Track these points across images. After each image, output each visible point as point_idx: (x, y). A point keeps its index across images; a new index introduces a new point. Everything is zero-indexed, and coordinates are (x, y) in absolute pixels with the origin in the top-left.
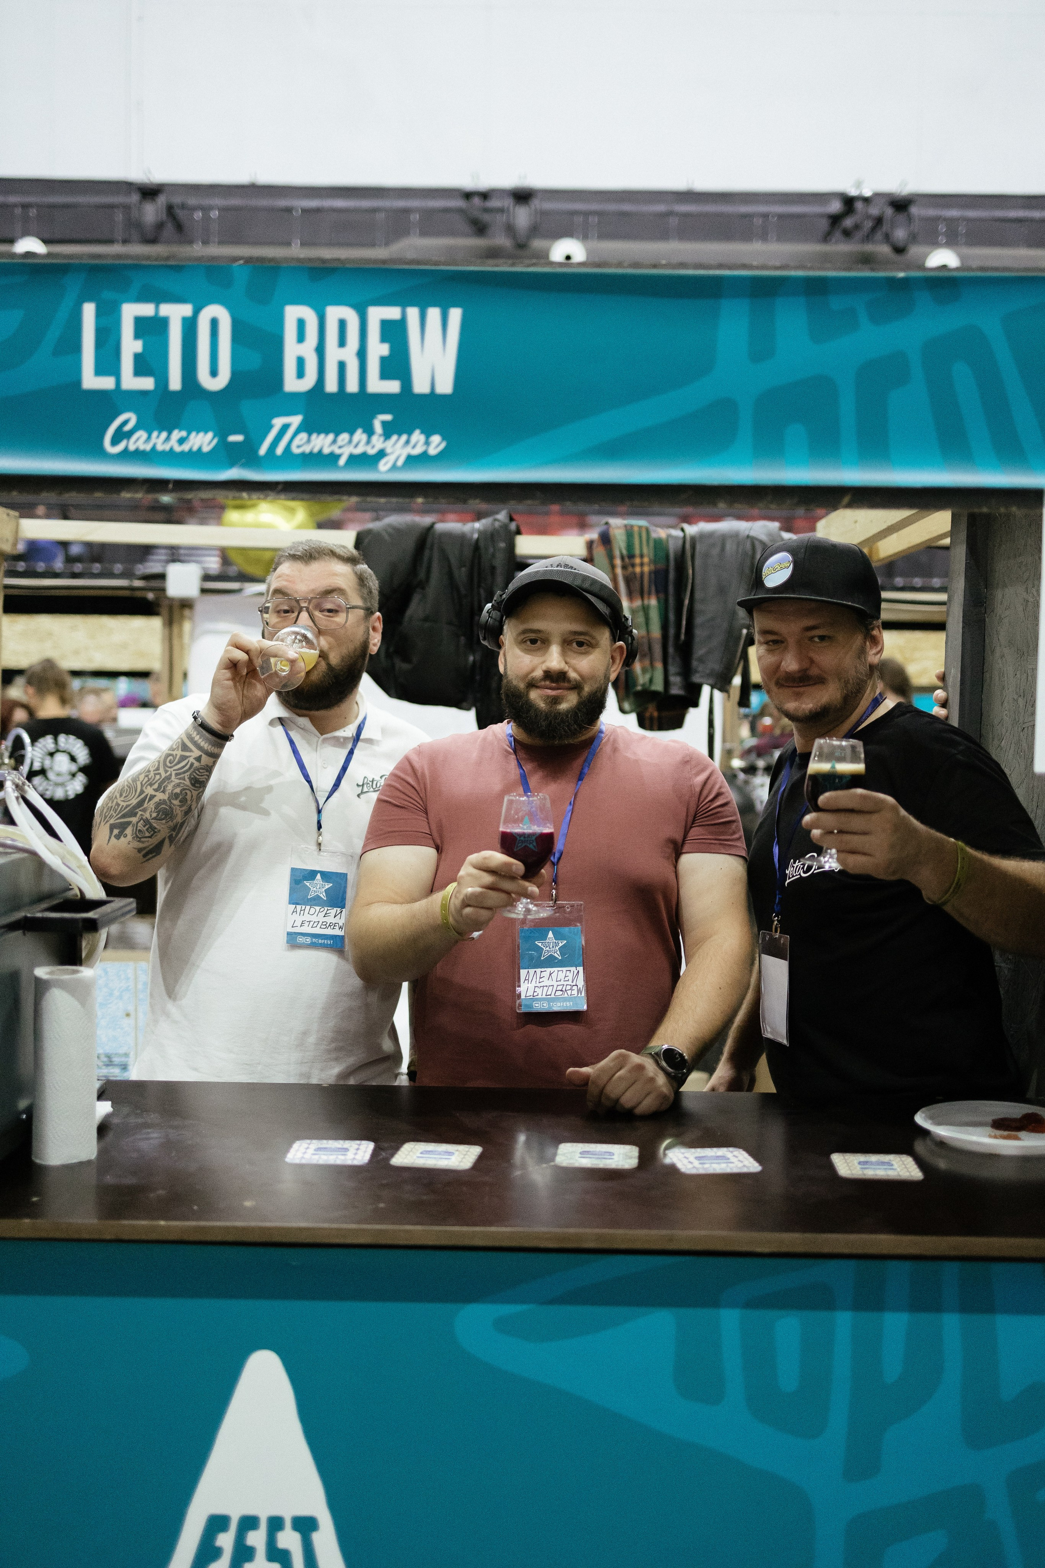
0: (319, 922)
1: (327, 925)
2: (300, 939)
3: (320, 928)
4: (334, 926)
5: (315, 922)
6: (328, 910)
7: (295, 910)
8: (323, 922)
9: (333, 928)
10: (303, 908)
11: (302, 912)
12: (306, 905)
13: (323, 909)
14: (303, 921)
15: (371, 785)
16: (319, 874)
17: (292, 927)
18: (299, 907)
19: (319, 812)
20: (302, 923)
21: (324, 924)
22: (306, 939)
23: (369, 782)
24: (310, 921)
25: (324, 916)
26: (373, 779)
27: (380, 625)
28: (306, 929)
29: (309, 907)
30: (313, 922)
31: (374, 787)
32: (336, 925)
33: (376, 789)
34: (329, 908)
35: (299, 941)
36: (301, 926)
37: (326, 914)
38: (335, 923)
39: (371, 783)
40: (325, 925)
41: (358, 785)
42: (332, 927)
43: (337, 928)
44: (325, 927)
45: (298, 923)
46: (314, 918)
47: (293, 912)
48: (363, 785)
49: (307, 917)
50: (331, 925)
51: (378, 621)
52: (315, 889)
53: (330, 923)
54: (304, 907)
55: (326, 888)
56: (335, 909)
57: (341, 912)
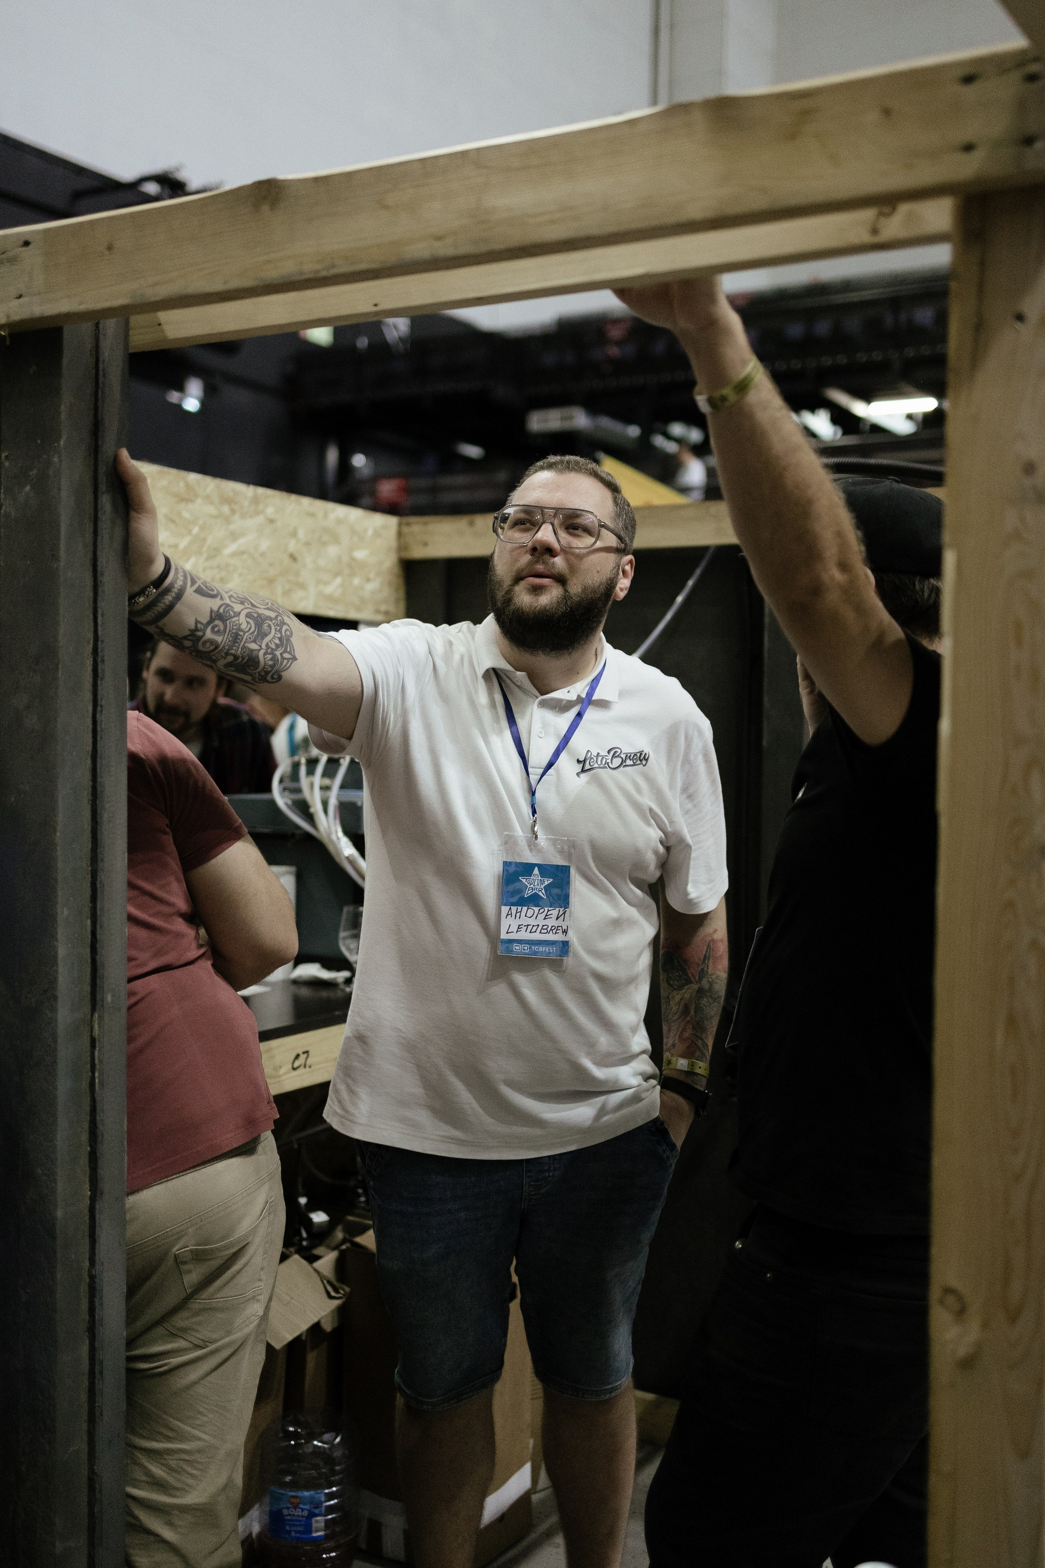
0: (538, 925)
1: (549, 929)
2: (517, 948)
3: (540, 933)
4: (557, 930)
5: (533, 926)
6: (548, 911)
7: (510, 913)
8: (543, 926)
9: (556, 933)
10: (519, 910)
11: (518, 915)
12: (522, 905)
13: (542, 910)
14: (519, 926)
15: (595, 760)
16: (536, 868)
17: (507, 933)
18: (514, 909)
19: (533, 794)
20: (518, 928)
21: (545, 927)
22: (524, 947)
23: (592, 756)
24: (528, 925)
25: (545, 919)
26: (598, 753)
27: (631, 569)
28: (524, 935)
29: (526, 908)
30: (532, 926)
31: (599, 763)
32: (559, 928)
33: (602, 766)
34: (550, 909)
35: (515, 949)
36: (517, 931)
37: (546, 915)
38: (558, 927)
39: (595, 758)
40: (546, 929)
41: (579, 761)
42: (554, 931)
43: (560, 932)
44: (546, 931)
45: (514, 928)
46: (532, 922)
47: (508, 915)
48: (585, 761)
49: (525, 921)
50: (552, 929)
51: (630, 565)
52: (532, 886)
53: (552, 926)
54: (520, 908)
55: (545, 884)
56: (557, 909)
57: (564, 913)
